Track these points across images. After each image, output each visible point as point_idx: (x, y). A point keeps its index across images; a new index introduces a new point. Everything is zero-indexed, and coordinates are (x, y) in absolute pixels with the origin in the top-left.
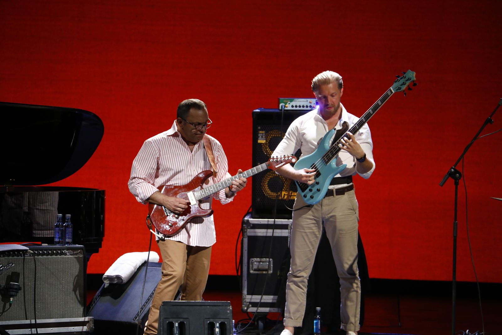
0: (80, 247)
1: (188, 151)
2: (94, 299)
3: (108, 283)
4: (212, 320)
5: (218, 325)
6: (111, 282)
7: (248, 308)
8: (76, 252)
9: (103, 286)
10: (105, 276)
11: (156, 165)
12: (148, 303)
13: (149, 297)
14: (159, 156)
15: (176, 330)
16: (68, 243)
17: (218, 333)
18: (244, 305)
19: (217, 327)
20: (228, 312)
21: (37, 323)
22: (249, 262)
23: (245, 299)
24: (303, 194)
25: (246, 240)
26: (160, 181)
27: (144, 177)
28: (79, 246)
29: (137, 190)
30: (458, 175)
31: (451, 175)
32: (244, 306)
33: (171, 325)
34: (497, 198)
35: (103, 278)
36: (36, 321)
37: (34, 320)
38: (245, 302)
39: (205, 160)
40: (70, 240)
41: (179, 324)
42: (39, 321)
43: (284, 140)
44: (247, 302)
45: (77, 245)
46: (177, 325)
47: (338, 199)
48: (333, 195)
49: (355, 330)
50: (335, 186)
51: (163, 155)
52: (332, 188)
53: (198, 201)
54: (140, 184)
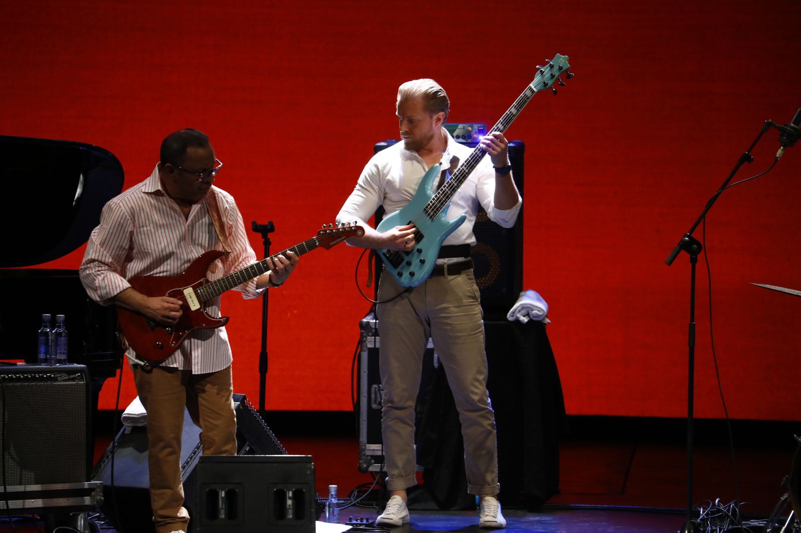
0: (80, 367)
1: (180, 219)
2: (107, 452)
3: (130, 426)
4: (281, 487)
5: (291, 494)
6: (134, 425)
7: (369, 465)
8: (73, 376)
9: (122, 430)
10: (125, 414)
11: (129, 243)
12: (193, 458)
13: (195, 449)
14: (132, 230)
15: (222, 503)
16: (60, 361)
17: (291, 507)
18: (361, 460)
19: (290, 498)
20: (308, 472)
21: (7, 491)
22: (371, 390)
23: (364, 450)
25: (365, 356)
26: (135, 267)
27: (110, 260)
28: (79, 365)
29: (97, 281)
30: (695, 246)
31: (685, 246)
32: (363, 461)
33: (214, 495)
34: (759, 285)
35: (122, 417)
36: (5, 489)
37: (3, 487)
38: (365, 455)
39: (210, 233)
40: (63, 357)
41: (226, 493)
42: (11, 489)
43: (355, 192)
44: (368, 456)
45: (76, 365)
46: (223, 495)
47: (451, 280)
48: (444, 275)
49: (493, 494)
50: (447, 259)
51: (140, 227)
52: (443, 263)
53: (203, 304)
54: (102, 272)
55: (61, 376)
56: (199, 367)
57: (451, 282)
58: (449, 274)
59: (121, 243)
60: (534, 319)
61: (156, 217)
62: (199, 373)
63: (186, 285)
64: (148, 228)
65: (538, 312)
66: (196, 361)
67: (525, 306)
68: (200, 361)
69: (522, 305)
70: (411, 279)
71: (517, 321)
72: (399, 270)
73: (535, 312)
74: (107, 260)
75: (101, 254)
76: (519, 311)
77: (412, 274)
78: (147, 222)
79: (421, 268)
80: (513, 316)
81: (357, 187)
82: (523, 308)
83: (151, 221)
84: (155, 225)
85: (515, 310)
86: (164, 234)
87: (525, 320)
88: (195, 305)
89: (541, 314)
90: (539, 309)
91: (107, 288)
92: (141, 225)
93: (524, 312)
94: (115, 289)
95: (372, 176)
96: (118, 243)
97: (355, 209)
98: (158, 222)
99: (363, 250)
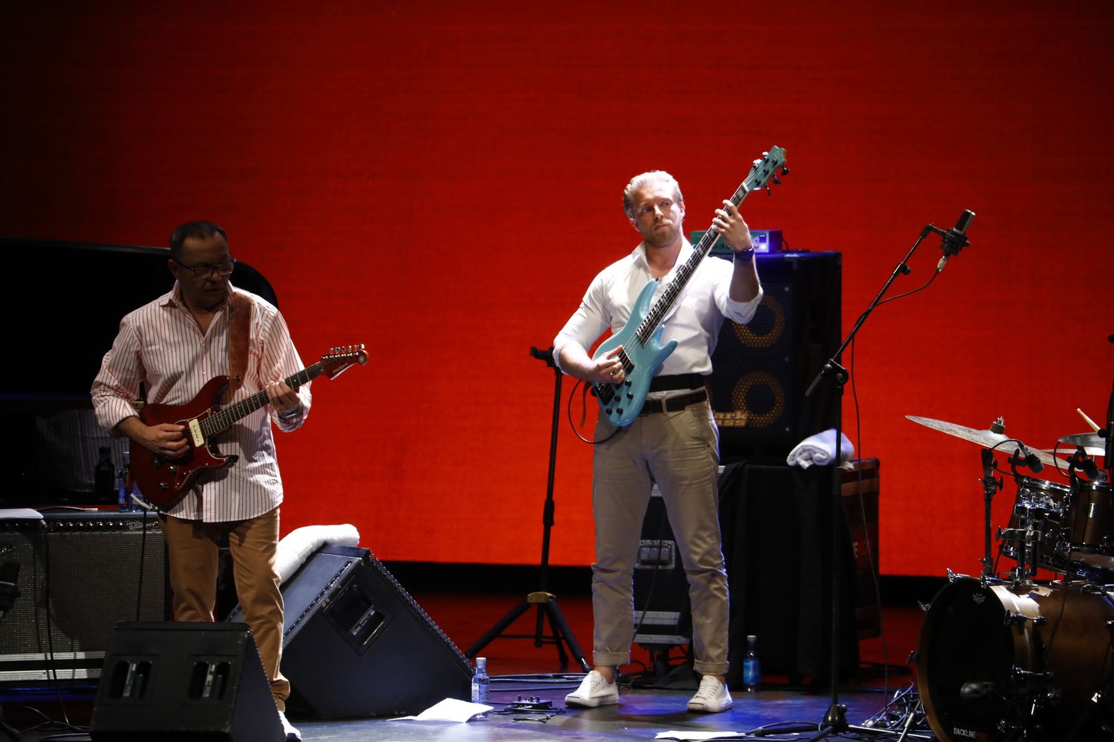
1: (196, 335)
4: (203, 659)
5: (213, 668)
11: (136, 364)
14: (138, 349)
15: (131, 678)
17: (210, 684)
19: (211, 673)
20: (239, 642)
24: (605, 408)
27: (115, 384)
33: (123, 668)
36: (52, 656)
41: (138, 667)
43: (580, 311)
46: (134, 669)
47: (672, 418)
48: (662, 411)
49: (716, 672)
50: (665, 392)
51: (147, 347)
52: (660, 397)
53: (207, 439)
54: (106, 397)
55: (134, 525)
56: (213, 514)
57: (671, 420)
58: (669, 410)
59: (127, 365)
60: (817, 463)
61: (166, 333)
62: (213, 521)
63: (191, 417)
64: (157, 347)
65: (821, 456)
66: (209, 506)
67: (806, 448)
68: (213, 507)
69: (803, 446)
70: (619, 418)
71: (798, 466)
72: (609, 406)
73: (818, 455)
74: (111, 384)
75: (106, 375)
76: (800, 454)
77: (620, 412)
78: (157, 340)
79: (629, 404)
80: (793, 460)
81: (582, 305)
82: (804, 451)
83: (160, 338)
84: (164, 343)
85: (796, 452)
86: (174, 354)
87: (805, 464)
88: (199, 441)
89: (824, 457)
90: (823, 452)
91: (108, 416)
92: (149, 343)
93: (805, 454)
94: (114, 418)
95: (595, 292)
96: (123, 365)
97: (575, 331)
98: (168, 339)
99: (578, 381)
